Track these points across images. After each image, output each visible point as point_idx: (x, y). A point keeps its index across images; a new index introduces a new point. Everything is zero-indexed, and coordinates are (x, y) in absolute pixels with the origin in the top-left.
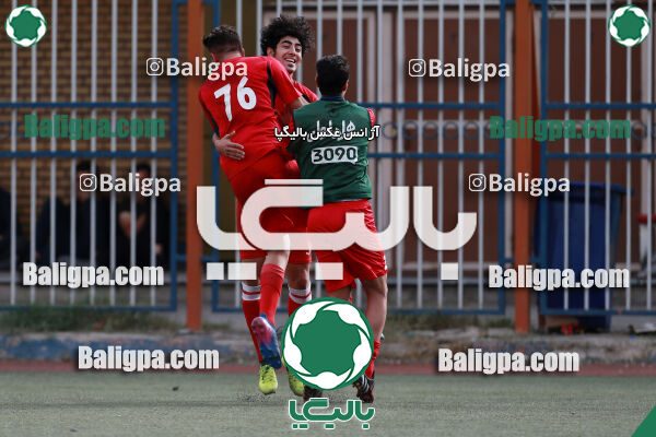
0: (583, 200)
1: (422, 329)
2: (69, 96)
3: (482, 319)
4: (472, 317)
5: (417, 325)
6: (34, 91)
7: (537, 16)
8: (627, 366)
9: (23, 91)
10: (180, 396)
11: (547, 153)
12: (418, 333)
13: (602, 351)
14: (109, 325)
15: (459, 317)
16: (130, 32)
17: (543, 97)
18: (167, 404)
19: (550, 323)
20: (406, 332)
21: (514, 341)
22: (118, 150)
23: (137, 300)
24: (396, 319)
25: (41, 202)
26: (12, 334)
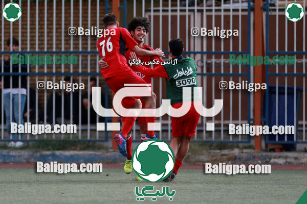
0: (284, 94)
1: (215, 149)
2: (61, 48)
3: (241, 145)
4: (236, 144)
5: (212, 148)
6: (46, 46)
7: (264, 14)
8: (303, 165)
9: (41, 46)
10: (109, 178)
11: (268, 73)
12: (213, 151)
13: (293, 159)
14: (78, 148)
15: (231, 144)
16: (87, 21)
17: (267, 50)
18: (104, 182)
19: (270, 147)
20: (207, 150)
21: (254, 154)
22: (82, 72)
23: (91, 137)
24: (203, 145)
25: (49, 94)
26: (37, 152)
